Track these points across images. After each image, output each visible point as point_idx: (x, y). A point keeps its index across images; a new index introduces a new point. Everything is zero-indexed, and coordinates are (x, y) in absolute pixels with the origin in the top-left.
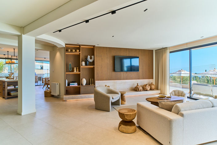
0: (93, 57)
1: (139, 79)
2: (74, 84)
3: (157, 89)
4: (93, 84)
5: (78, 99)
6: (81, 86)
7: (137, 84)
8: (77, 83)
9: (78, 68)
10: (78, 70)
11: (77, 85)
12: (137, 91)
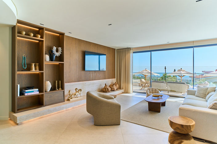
0: (60, 49)
1: (105, 79)
2: (33, 92)
3: (120, 88)
4: (60, 89)
5: (43, 115)
6: (44, 93)
7: (105, 84)
8: (38, 89)
9: (38, 64)
10: (37, 67)
11: (38, 93)
12: (106, 92)
